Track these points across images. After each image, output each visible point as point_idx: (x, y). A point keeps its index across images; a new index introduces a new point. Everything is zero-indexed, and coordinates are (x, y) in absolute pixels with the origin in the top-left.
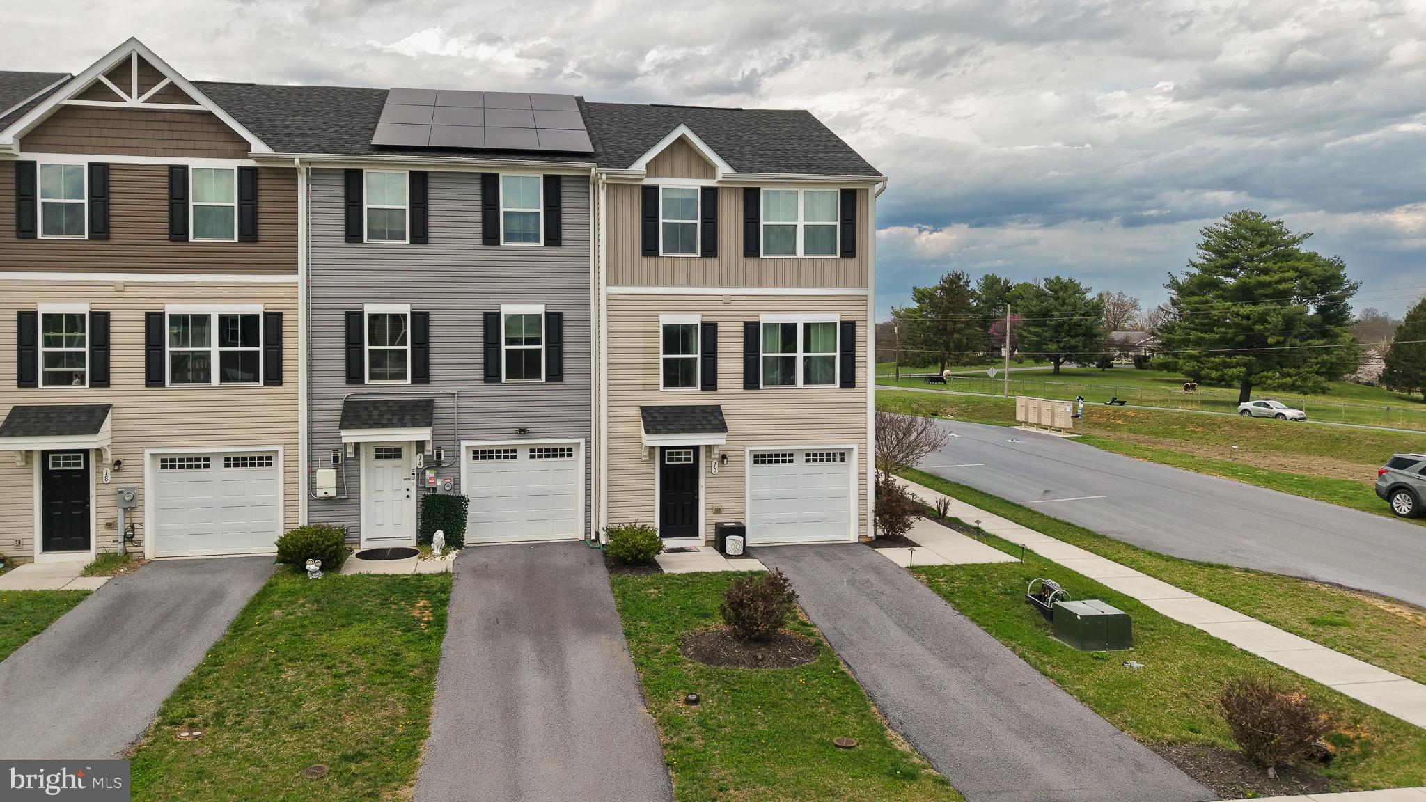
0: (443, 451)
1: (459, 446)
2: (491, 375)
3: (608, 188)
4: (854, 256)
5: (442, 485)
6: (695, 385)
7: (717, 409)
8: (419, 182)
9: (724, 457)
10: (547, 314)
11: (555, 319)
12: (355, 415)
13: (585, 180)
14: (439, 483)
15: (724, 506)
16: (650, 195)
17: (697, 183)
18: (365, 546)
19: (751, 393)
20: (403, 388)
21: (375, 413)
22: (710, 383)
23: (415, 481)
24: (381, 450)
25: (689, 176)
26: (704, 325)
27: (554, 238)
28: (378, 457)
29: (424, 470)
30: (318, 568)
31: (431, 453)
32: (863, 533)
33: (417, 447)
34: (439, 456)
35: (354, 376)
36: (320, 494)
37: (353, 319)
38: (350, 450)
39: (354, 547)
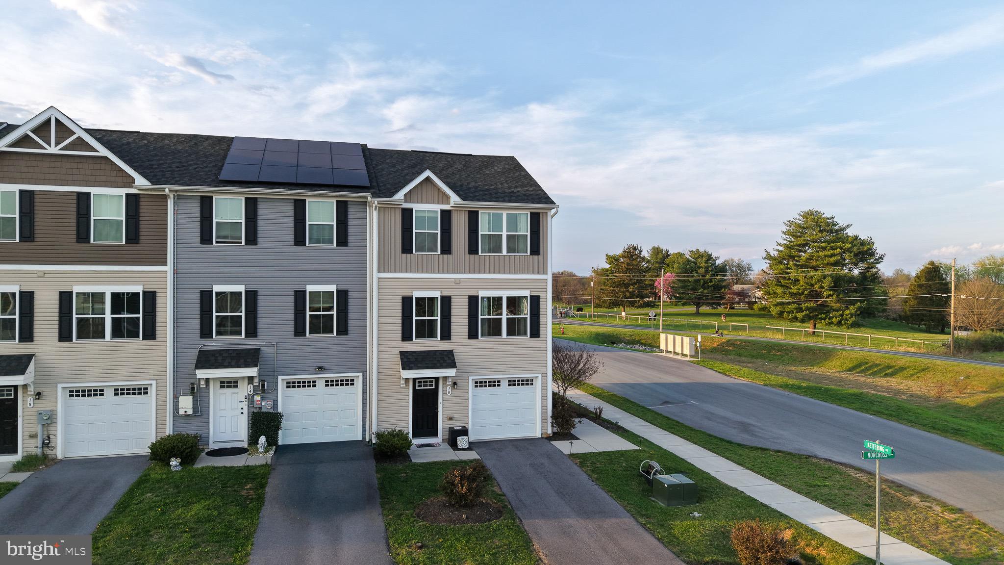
0: (266, 383)
1: (277, 379)
2: (299, 331)
3: (379, 210)
4: (538, 254)
5: (266, 406)
6: (437, 337)
7: (451, 352)
8: (252, 205)
9: (455, 384)
10: (338, 291)
11: (343, 295)
12: (207, 359)
13: (365, 203)
14: (263, 404)
15: (455, 415)
16: (407, 214)
17: (438, 207)
18: (212, 446)
19: (473, 341)
20: (239, 341)
21: (220, 358)
22: (446, 335)
23: (247, 403)
24: (224, 382)
25: (433, 203)
26: (442, 298)
27: (343, 241)
28: (222, 387)
29: (253, 396)
30: (178, 464)
31: (258, 384)
32: (544, 431)
33: (248, 380)
34: (263, 386)
35: (206, 333)
36: (181, 412)
37: (206, 296)
38: (202, 382)
39: (205, 447)
